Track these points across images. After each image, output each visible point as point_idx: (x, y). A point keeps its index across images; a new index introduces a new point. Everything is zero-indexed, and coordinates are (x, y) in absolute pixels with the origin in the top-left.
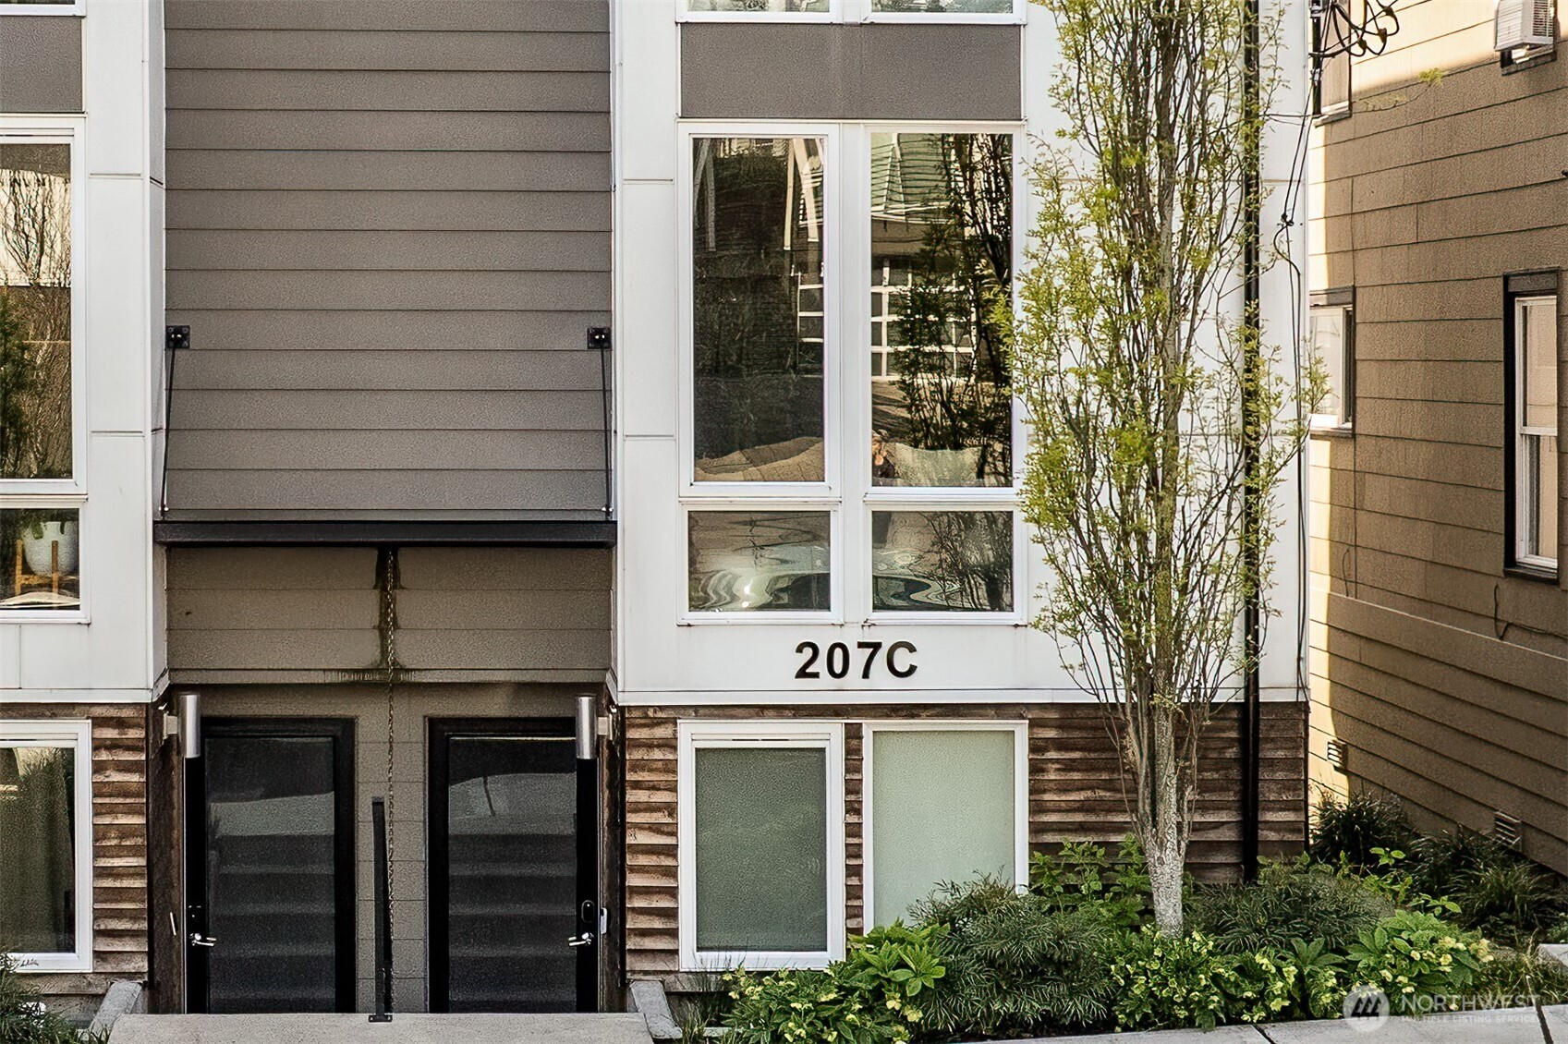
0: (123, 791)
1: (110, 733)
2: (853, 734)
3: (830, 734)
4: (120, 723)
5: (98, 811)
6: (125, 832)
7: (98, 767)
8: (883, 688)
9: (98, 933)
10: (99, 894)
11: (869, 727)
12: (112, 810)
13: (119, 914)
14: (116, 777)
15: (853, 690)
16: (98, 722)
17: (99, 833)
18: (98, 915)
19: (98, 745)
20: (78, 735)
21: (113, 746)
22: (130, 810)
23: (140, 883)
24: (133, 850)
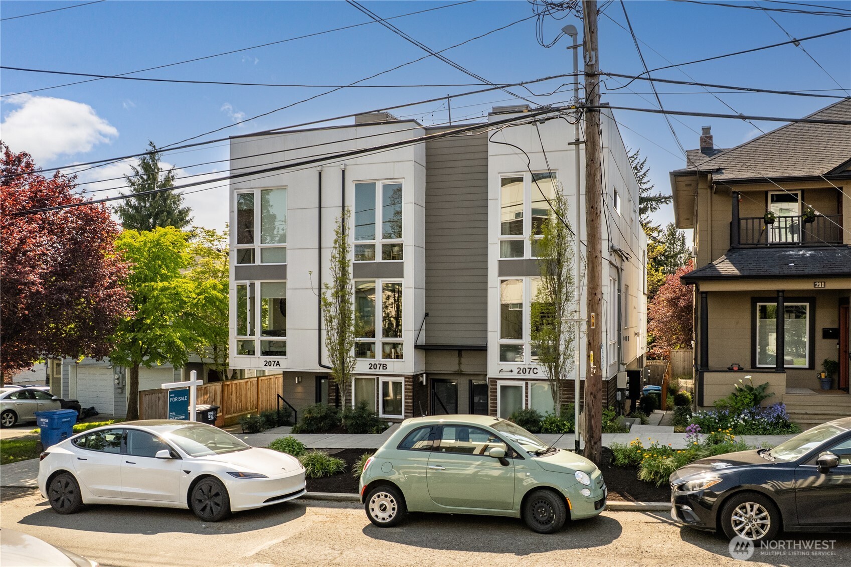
0: (409, 389)
1: (407, 380)
2: (527, 384)
3: (523, 384)
4: (409, 378)
5: (405, 392)
6: (409, 396)
7: (405, 385)
8: (532, 376)
9: (405, 412)
10: (406, 406)
11: (530, 383)
12: (407, 392)
13: (408, 409)
14: (408, 387)
15: (527, 376)
16: (405, 378)
17: (405, 396)
18: (405, 409)
19: (405, 381)
20: (402, 380)
21: (408, 382)
22: (410, 392)
23: (411, 405)
24: (410, 399)
